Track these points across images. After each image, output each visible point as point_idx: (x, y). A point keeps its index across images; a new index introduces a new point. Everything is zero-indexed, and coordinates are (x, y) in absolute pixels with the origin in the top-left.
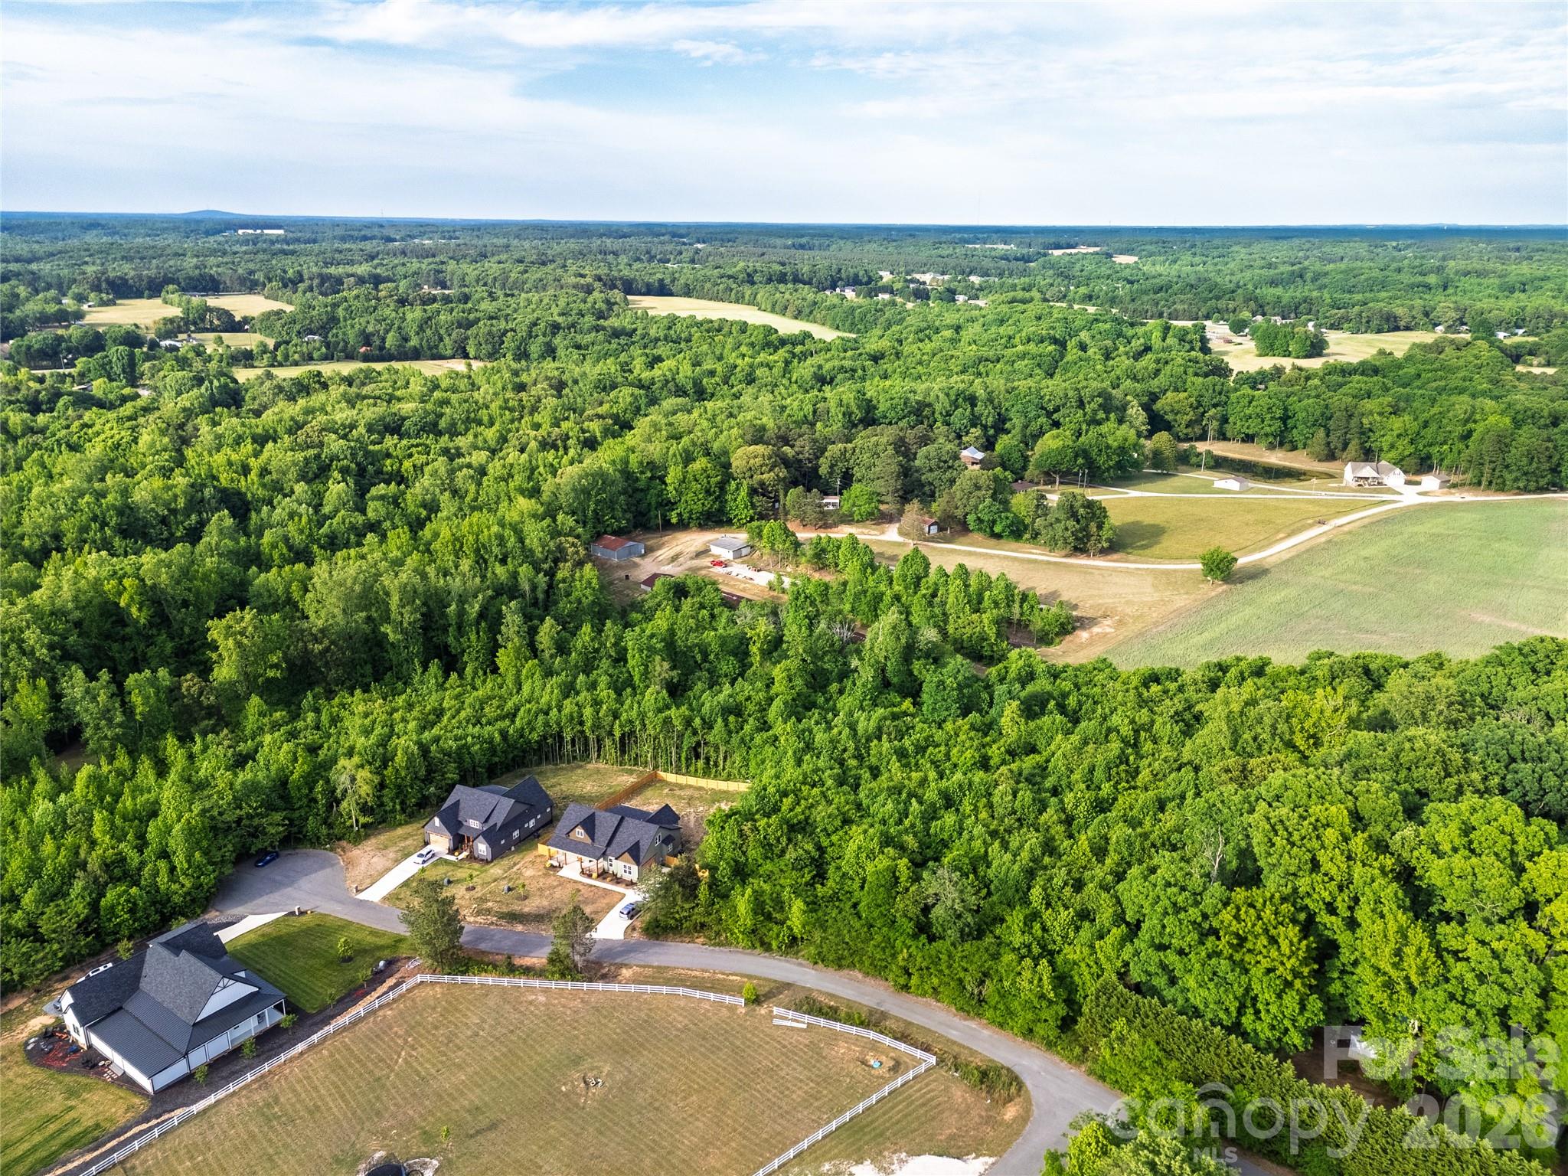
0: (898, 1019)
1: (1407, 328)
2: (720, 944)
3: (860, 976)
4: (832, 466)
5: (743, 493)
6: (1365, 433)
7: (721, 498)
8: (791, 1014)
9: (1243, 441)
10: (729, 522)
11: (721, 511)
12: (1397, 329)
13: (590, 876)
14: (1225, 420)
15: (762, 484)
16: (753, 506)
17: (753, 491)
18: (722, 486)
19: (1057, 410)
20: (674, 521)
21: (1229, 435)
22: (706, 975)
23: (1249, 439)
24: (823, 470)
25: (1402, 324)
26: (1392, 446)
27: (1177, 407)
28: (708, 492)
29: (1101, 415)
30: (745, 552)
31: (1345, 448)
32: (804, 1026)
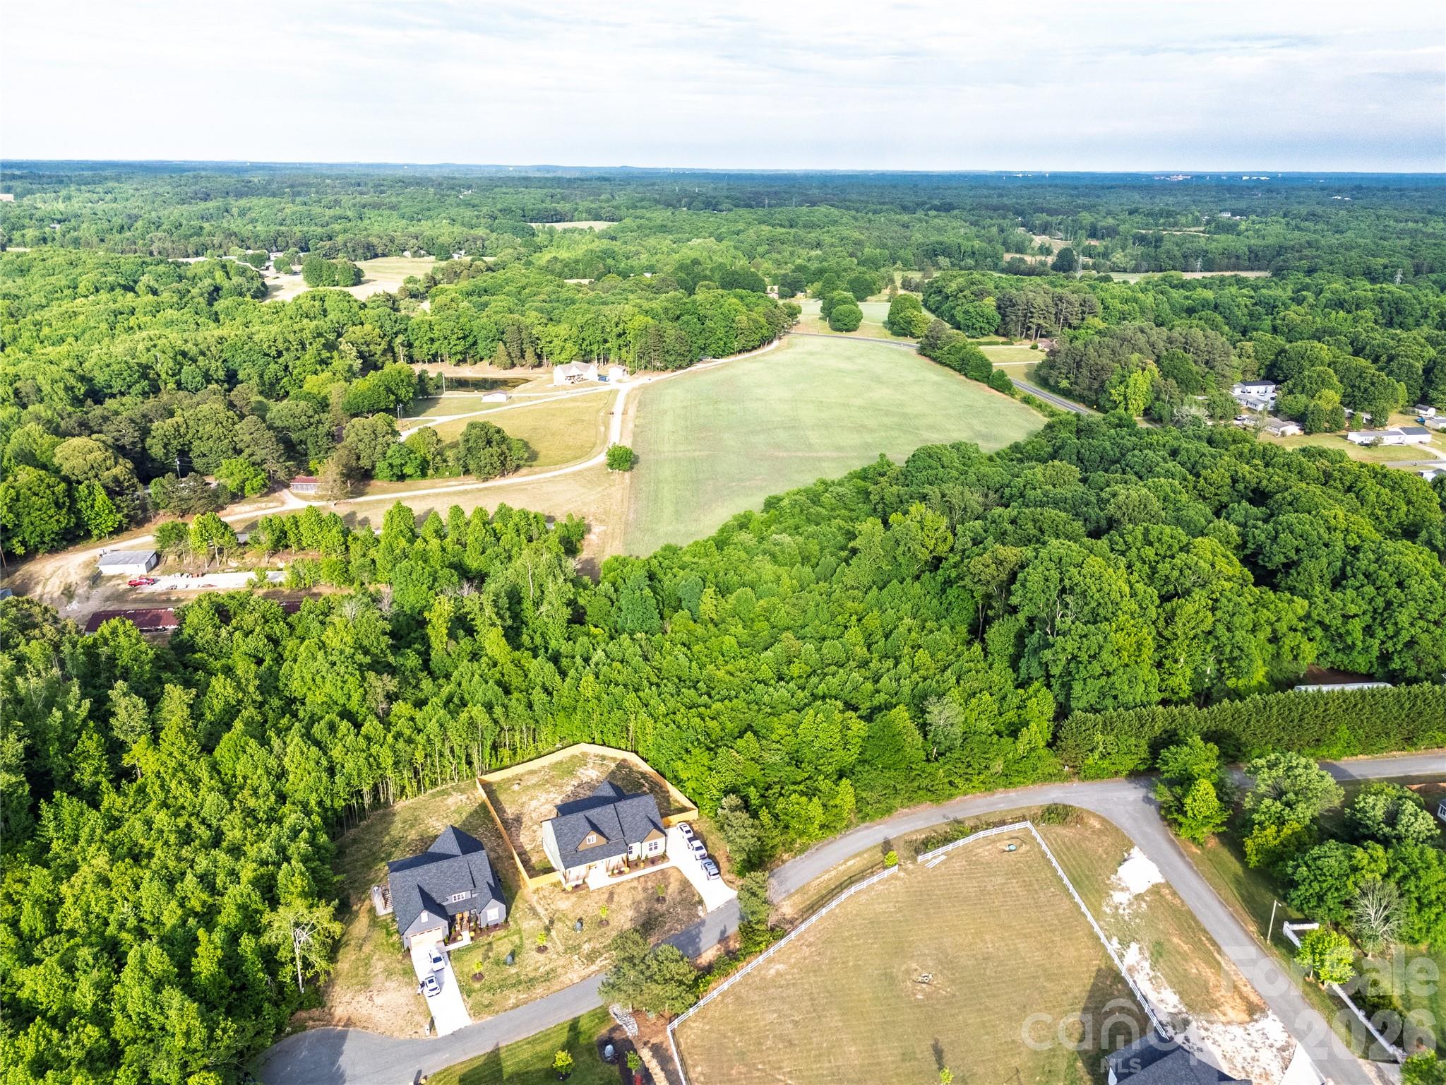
0: (969, 819)
1: (384, 255)
2: (802, 851)
3: (906, 810)
4: (165, 446)
5: (101, 497)
6: (535, 341)
7: (73, 510)
8: (929, 855)
9: (430, 361)
10: (88, 534)
11: (80, 524)
12: (376, 256)
13: (621, 873)
14: (410, 345)
15: (116, 480)
16: (119, 509)
17: (111, 493)
18: (70, 492)
19: (280, 354)
20: (20, 550)
21: (415, 358)
22: (833, 873)
23: (434, 358)
24: (157, 451)
25: (379, 251)
26: (563, 349)
27: (368, 338)
28: (58, 506)
29: (325, 354)
30: (153, 561)
31: (523, 356)
32: (943, 857)
